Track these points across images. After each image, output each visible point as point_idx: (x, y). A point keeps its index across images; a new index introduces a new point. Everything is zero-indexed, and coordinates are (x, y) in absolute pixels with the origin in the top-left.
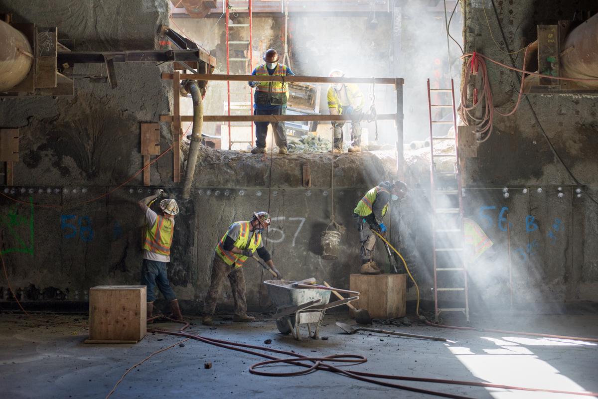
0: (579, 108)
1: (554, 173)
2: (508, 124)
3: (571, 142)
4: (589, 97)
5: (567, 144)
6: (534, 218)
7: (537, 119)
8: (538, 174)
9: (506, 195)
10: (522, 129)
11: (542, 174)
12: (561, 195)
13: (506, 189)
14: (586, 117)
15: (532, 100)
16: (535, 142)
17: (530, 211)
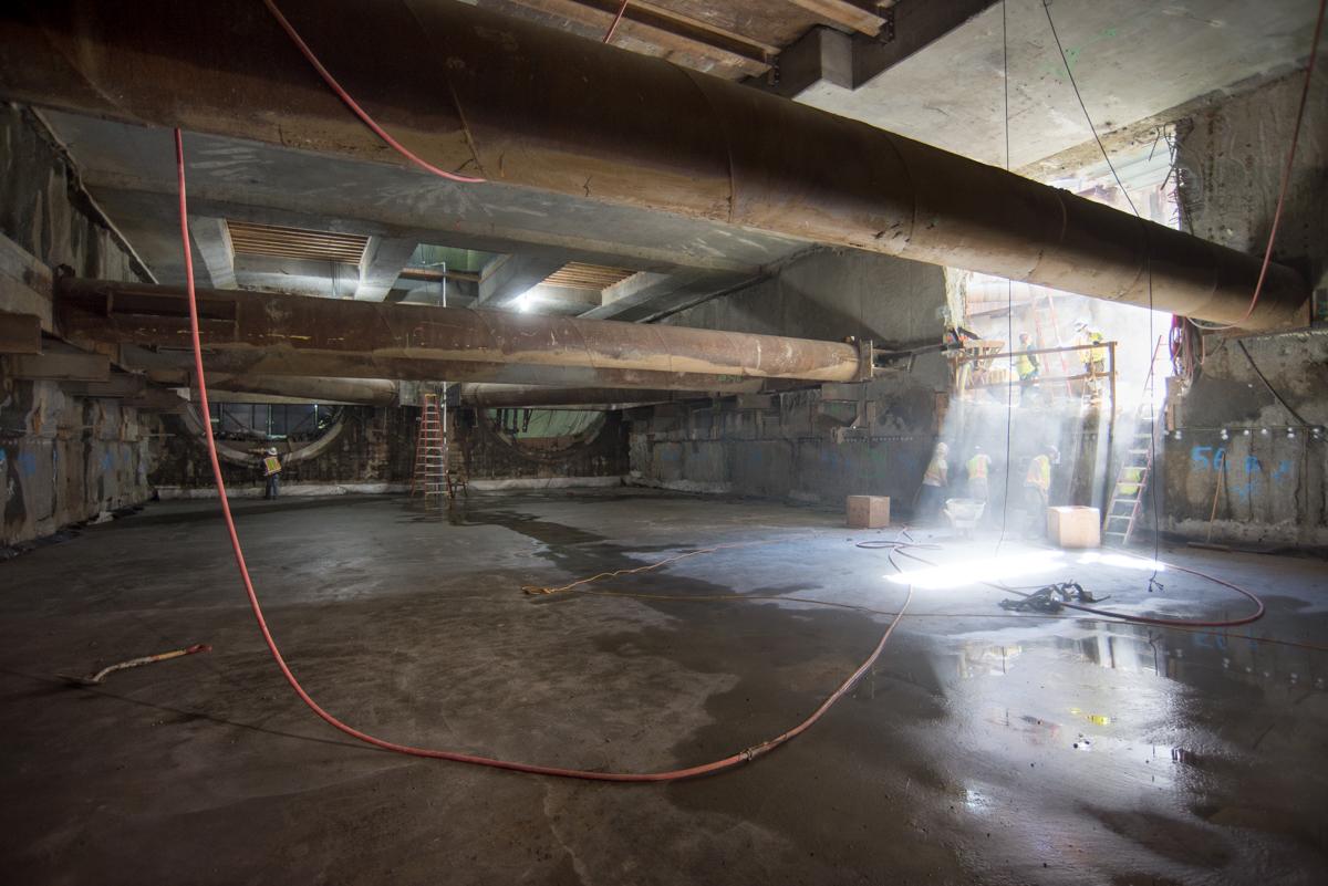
0: (1307, 346)
1: (1274, 415)
2: (1219, 370)
3: (1297, 383)
4: (1319, 333)
5: (1291, 385)
6: (1255, 459)
7: (1252, 362)
8: (1255, 416)
9: (1225, 437)
10: (1235, 373)
11: (1260, 416)
12: (1291, 435)
13: (1224, 431)
14: (1318, 354)
15: (1246, 345)
16: (1250, 386)
17: (1251, 451)
